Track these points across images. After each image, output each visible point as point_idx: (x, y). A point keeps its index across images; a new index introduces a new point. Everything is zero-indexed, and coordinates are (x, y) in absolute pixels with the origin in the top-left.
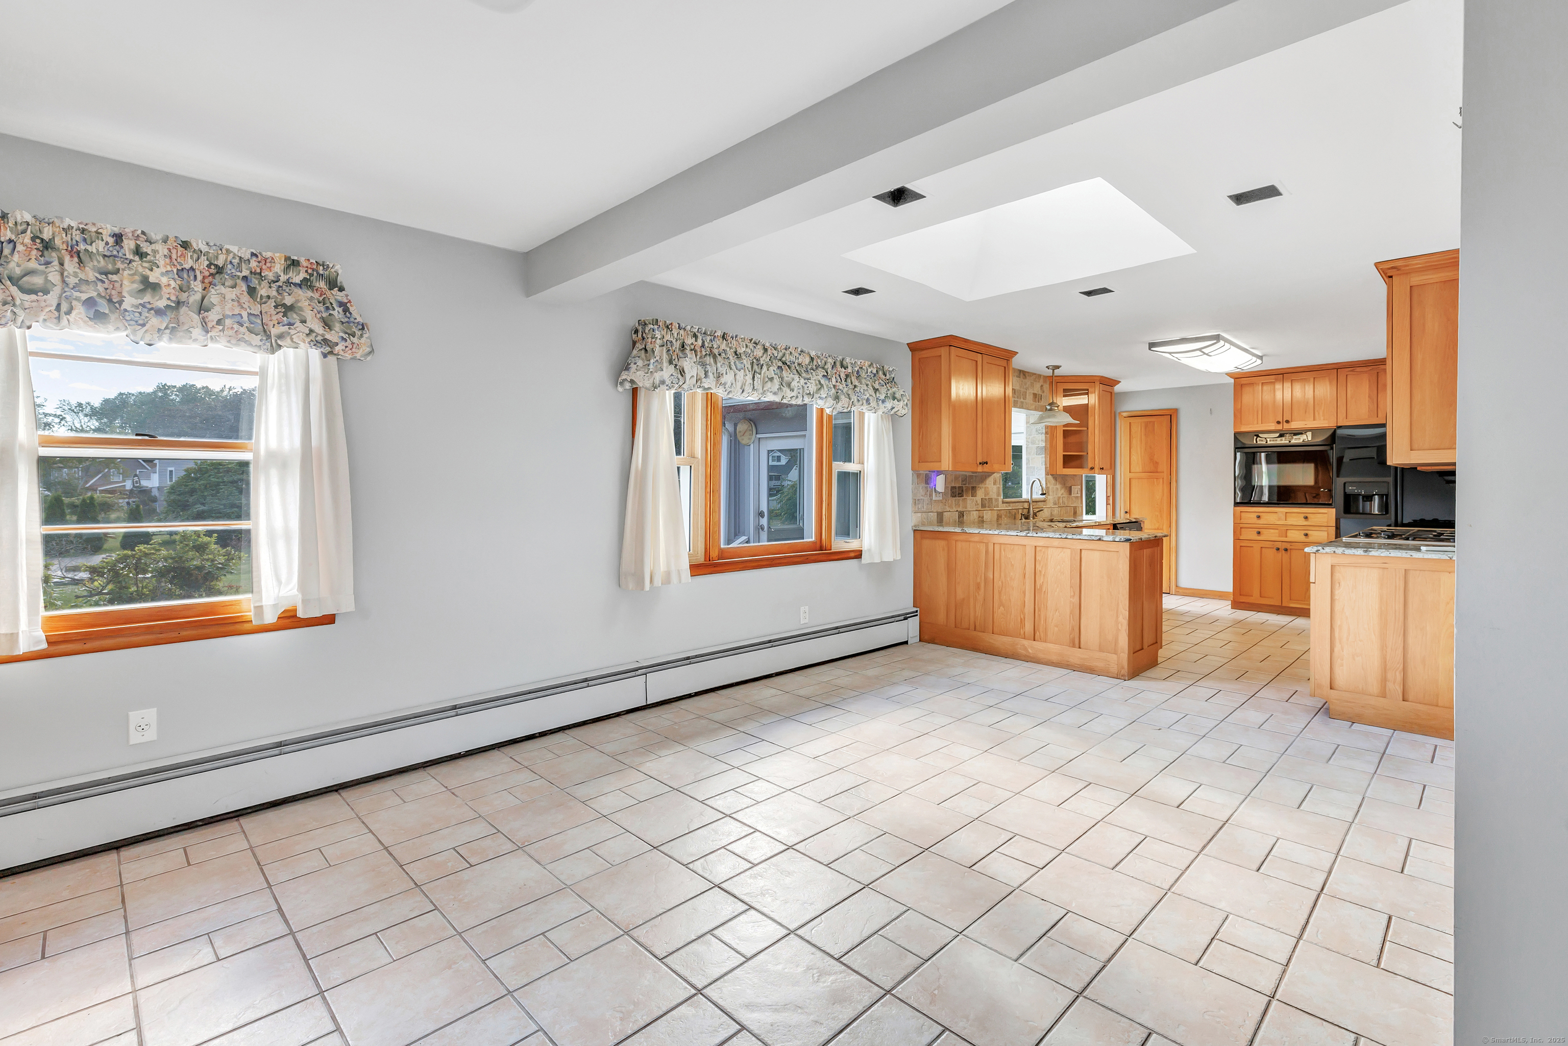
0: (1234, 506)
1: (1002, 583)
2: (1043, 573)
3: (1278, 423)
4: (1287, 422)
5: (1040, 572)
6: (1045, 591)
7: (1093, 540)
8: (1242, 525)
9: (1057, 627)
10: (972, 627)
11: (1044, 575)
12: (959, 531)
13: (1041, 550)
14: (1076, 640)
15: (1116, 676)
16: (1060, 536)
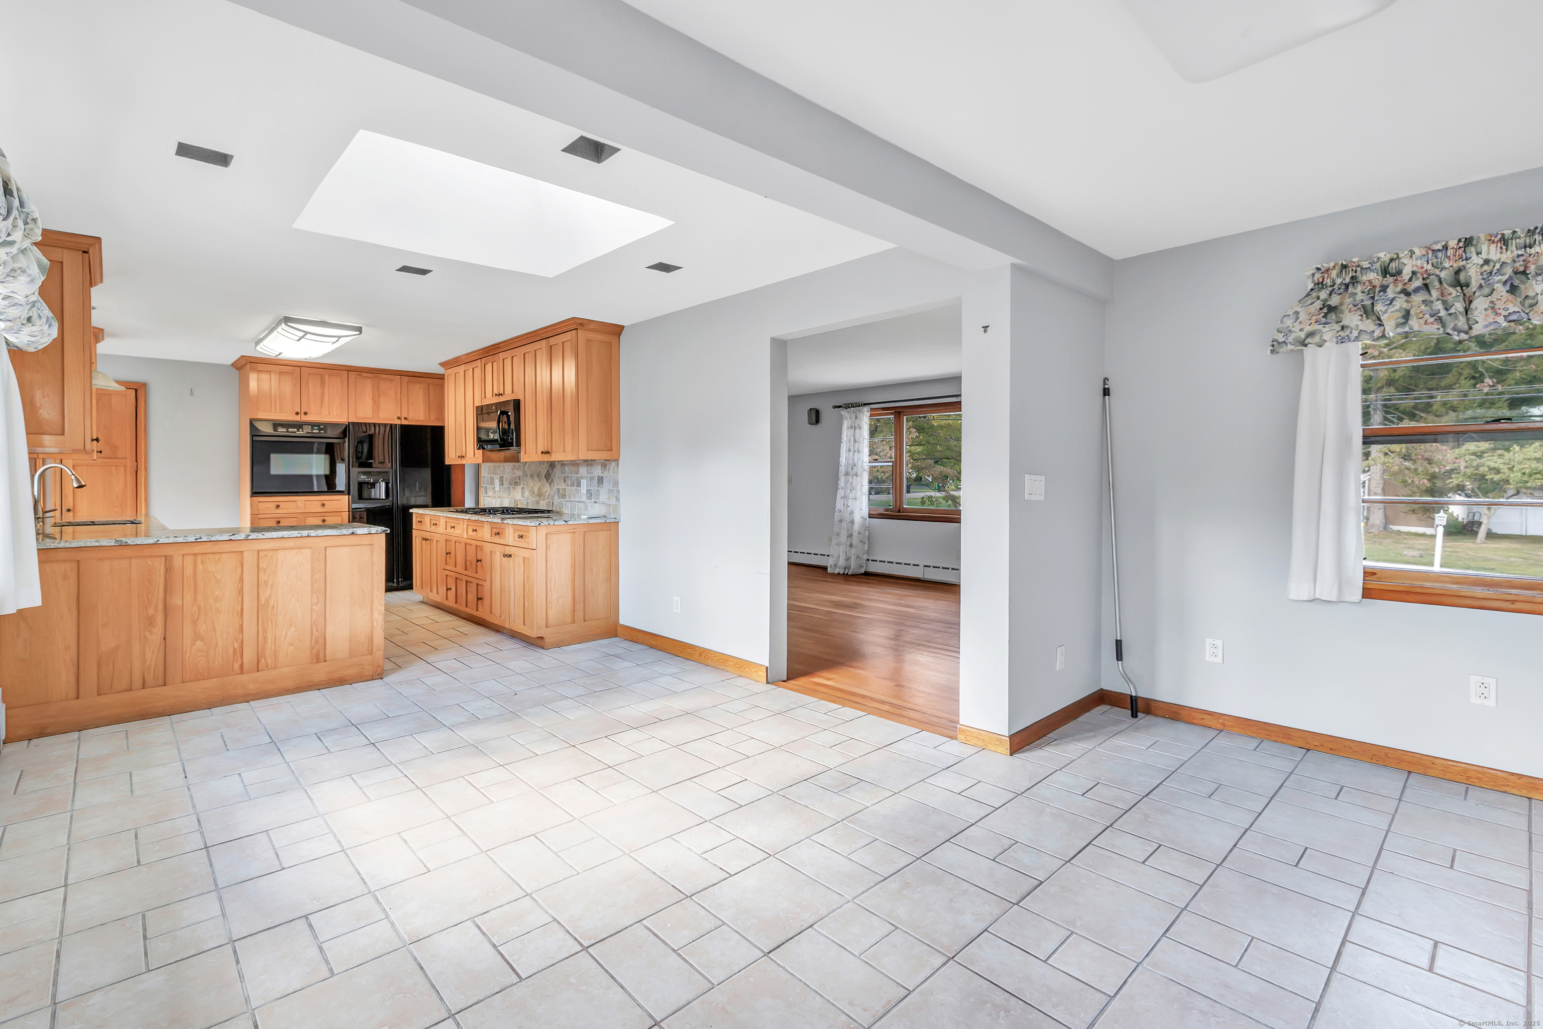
0: (251, 496)
1: (199, 608)
2: (271, 583)
3: (297, 413)
4: (306, 413)
5: (266, 582)
6: (273, 606)
7: (344, 535)
8: (260, 516)
9: (292, 645)
10: (137, 683)
11: (272, 586)
12: (110, 544)
13: (266, 556)
14: (321, 654)
15: (371, 678)
16: (299, 535)
